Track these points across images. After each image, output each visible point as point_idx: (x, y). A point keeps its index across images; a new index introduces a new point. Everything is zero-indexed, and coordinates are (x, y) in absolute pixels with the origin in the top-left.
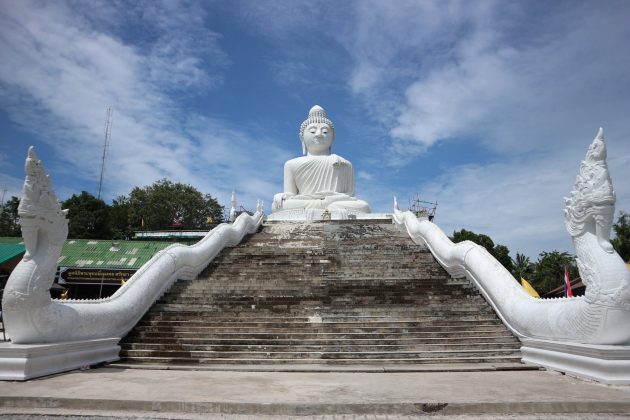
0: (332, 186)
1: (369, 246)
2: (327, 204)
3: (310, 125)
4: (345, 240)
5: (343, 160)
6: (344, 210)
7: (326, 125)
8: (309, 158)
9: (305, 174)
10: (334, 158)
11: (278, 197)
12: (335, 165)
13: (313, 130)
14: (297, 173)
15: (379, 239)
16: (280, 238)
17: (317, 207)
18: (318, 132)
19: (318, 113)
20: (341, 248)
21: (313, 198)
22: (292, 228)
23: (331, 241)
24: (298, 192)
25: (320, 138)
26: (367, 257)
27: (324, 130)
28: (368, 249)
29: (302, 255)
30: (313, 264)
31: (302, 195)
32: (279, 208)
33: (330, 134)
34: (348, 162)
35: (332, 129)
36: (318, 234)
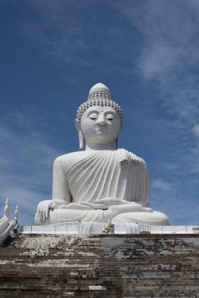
0: (119, 191)
1: (167, 267)
2: (111, 217)
3: (91, 109)
4: (131, 259)
5: (134, 157)
6: (134, 225)
7: (110, 109)
8: (88, 153)
9: (81, 175)
10: (122, 154)
11: (44, 205)
12: (124, 163)
13: (93, 115)
14: (71, 174)
15: (183, 257)
16: (33, 253)
17: (97, 219)
18: (101, 119)
19: (101, 94)
20: (125, 269)
21: (92, 208)
22: (54, 242)
23: (110, 260)
24: (71, 200)
25: (103, 126)
26: (164, 282)
27: (109, 116)
28: (165, 270)
29: (63, 277)
30: (78, 292)
31: (77, 203)
32: (45, 220)
33: (117, 122)
34: (140, 159)
35: (119, 115)
36: (91, 251)
